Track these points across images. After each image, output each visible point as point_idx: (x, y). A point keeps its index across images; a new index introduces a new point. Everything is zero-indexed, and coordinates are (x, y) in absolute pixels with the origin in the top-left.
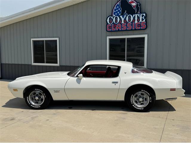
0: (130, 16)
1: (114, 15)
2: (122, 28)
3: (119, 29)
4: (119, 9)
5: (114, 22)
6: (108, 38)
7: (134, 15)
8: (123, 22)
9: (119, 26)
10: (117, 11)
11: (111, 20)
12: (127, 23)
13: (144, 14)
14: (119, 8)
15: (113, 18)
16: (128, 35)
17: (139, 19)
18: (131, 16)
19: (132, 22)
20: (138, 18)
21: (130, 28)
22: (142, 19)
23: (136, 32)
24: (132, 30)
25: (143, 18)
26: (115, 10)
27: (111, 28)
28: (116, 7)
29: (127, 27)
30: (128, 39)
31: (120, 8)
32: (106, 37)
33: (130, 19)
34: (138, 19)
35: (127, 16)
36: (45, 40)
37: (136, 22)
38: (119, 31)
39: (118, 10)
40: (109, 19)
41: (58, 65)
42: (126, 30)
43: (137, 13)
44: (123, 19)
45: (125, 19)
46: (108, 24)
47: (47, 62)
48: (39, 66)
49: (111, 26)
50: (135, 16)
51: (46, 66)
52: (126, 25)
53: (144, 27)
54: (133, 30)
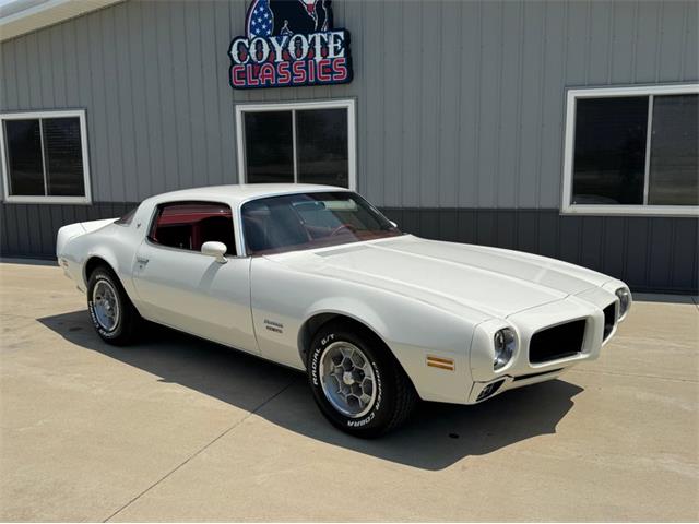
0: (300, 39)
1: (253, 36)
2: (277, 76)
3: (268, 81)
4: (266, 16)
5: (254, 56)
6: (240, 109)
7: (311, 37)
8: (279, 59)
9: (268, 71)
10: (260, 20)
11: (243, 51)
12: (291, 61)
13: (341, 34)
14: (265, 11)
15: (250, 43)
16: (299, 100)
17: (328, 48)
18: (303, 38)
19: (306, 59)
20: (324, 44)
21: (301, 78)
22: (336, 48)
23: (320, 90)
24: (307, 84)
25: (339, 45)
26: (254, 17)
27: (245, 78)
28: (257, 8)
29: (293, 75)
30: (298, 112)
31: (269, 13)
32: (234, 105)
33: (301, 50)
34: (324, 50)
35: (290, 38)
36: (43, 120)
37: (318, 58)
38: (268, 86)
39: (262, 17)
40: (238, 49)
41: (86, 199)
42: (291, 85)
43: (319, 30)
44: (279, 49)
45: (285, 49)
46: (233, 63)
47: (53, 193)
48: (27, 206)
49: (245, 72)
50: (314, 39)
51: (51, 206)
52: (290, 69)
53: (344, 75)
54: (312, 84)
